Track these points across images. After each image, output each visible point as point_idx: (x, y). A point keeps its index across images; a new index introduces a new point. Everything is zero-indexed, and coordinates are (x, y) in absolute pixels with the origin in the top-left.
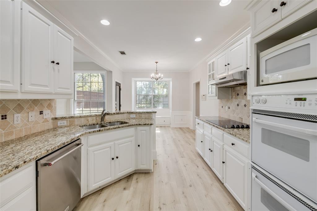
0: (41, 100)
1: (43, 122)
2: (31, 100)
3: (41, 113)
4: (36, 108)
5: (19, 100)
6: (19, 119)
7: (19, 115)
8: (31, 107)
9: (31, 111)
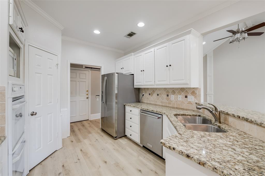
0: (186, 88)
1: (188, 103)
2: (179, 88)
3: (186, 97)
4: (183, 93)
5: (173, 88)
6: (173, 97)
7: (173, 96)
8: (179, 92)
9: (179, 95)
